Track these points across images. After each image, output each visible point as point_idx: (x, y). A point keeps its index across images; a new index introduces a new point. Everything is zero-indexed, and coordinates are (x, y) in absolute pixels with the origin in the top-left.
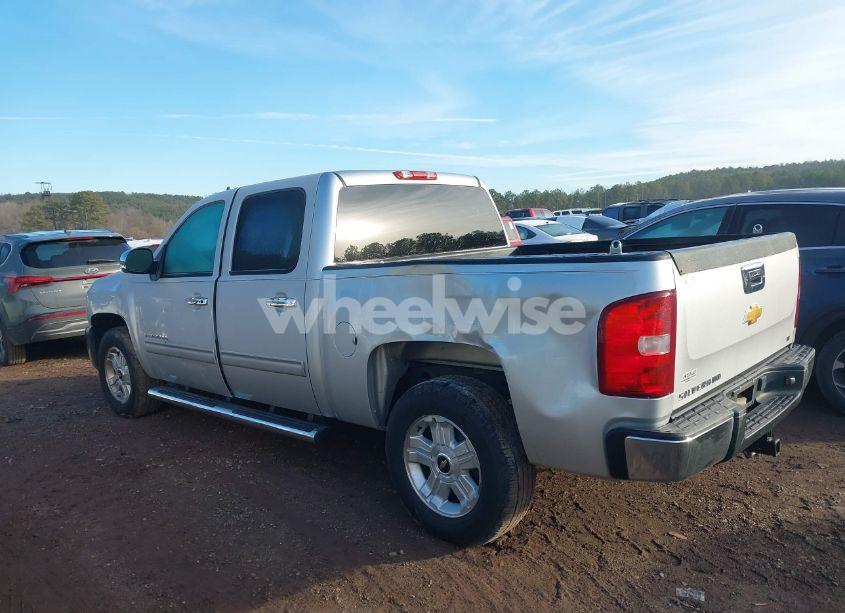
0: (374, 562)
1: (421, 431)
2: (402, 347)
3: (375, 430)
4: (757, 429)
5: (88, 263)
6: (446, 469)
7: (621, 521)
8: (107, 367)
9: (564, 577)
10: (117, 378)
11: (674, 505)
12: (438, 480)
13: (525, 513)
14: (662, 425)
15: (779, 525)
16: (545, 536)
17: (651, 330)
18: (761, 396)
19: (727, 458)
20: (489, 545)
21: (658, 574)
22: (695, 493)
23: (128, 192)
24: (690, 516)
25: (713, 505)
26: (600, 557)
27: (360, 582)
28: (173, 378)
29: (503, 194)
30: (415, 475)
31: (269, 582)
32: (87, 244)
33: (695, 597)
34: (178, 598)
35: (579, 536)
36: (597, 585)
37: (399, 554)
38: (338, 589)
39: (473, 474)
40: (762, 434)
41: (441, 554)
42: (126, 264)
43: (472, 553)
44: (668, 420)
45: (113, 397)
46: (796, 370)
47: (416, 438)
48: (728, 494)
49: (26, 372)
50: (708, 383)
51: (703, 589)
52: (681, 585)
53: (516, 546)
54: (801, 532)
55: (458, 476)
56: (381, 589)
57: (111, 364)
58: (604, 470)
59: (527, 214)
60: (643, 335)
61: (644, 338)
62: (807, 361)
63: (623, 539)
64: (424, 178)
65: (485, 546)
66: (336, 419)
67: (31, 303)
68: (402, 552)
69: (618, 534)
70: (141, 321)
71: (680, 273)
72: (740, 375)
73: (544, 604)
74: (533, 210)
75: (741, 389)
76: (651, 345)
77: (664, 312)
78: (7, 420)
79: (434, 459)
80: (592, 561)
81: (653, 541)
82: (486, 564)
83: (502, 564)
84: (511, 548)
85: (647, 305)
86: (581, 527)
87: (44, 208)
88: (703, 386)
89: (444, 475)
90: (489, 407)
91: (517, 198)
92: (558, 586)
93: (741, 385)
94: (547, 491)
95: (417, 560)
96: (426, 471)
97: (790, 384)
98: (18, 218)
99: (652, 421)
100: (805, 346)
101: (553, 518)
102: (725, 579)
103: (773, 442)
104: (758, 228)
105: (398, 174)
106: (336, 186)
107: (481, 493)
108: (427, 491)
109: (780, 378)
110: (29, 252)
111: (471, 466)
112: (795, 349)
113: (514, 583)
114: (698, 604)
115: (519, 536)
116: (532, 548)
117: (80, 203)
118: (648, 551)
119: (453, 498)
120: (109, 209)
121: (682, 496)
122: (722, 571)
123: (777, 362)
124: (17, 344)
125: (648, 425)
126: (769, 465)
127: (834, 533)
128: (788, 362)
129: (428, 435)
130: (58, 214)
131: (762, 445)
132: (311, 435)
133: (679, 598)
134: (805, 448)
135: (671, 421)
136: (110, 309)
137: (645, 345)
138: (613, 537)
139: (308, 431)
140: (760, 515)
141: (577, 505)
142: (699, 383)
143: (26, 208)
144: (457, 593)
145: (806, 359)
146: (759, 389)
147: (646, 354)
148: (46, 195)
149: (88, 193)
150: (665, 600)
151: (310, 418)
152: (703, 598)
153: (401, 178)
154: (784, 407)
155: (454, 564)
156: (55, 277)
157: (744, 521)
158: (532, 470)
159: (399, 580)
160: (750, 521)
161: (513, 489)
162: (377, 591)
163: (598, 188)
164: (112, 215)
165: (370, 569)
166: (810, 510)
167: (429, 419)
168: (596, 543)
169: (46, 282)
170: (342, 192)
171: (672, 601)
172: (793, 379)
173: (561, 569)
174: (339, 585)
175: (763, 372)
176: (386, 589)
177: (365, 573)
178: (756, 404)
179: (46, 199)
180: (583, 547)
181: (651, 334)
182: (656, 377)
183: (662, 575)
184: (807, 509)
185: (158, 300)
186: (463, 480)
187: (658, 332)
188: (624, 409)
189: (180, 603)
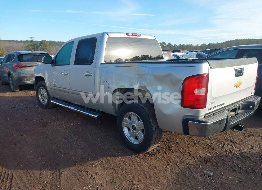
0: (110, 156)
1: (128, 117)
2: (124, 90)
3: (114, 115)
4: (235, 121)
5: (37, 61)
6: (135, 129)
7: (191, 149)
8: (39, 93)
9: (169, 165)
10: (43, 97)
11: (209, 145)
12: (132, 132)
13: (158, 144)
14: (201, 118)
15: (242, 153)
16: (165, 152)
17: (199, 86)
18: (239, 111)
19: (224, 130)
20: (147, 153)
21: (199, 166)
22: (216, 141)
23: (57, 41)
24: (213, 149)
25: (221, 146)
26: (181, 159)
27: (105, 162)
28: (58, 97)
29: (173, 45)
30: (126, 131)
31: (77, 160)
32: (37, 55)
33: (210, 173)
34: (49, 163)
35: (176, 152)
36: (179, 168)
37: (118, 154)
38: (98, 164)
39: (142, 131)
40: (237, 123)
41: (131, 155)
42: (44, 61)
43: (141, 155)
44: (204, 117)
45: (41, 103)
46: (253, 104)
47: (126, 119)
48: (227, 142)
49: (19, 94)
50: (220, 106)
51: (213, 172)
52: (206, 170)
53: (155, 154)
54: (249, 156)
55: (138, 131)
56: (111, 164)
57: (40, 92)
58: (182, 132)
59: (179, 51)
60: (197, 88)
61: (197, 89)
62: (257, 101)
63: (190, 154)
64: (136, 36)
65: (146, 153)
66: (103, 112)
67: (21, 73)
68: (119, 153)
69: (189, 153)
70: (48, 79)
71: (211, 68)
72: (232, 104)
73: (161, 173)
74: (181, 50)
75: (232, 108)
76: (199, 92)
77: (204, 81)
78: (11, 108)
79: (131, 126)
80: (179, 160)
81: (200, 156)
82: (145, 159)
83: (150, 159)
84: (153, 155)
85: (199, 78)
86: (177, 150)
87: (32, 45)
88: (218, 106)
89: (134, 131)
90: (148, 110)
91: (177, 46)
92: (166, 167)
93: (233, 107)
94: (169, 138)
95: (124, 156)
96: (129, 129)
97: (250, 108)
98: (24, 48)
99: (198, 116)
100: (257, 96)
101: (169, 146)
102: (221, 169)
103: (241, 126)
104: (245, 56)
105: (127, 34)
106: (106, 37)
107: (144, 137)
108: (129, 135)
109: (247, 106)
110: (20, 57)
111: (142, 129)
112: (254, 97)
113: (152, 166)
114: (210, 176)
115: (157, 151)
116: (160, 155)
117: (42, 44)
118: (197, 158)
119: (136, 138)
120: (50, 46)
121: (212, 142)
122: (220, 166)
123: (246, 101)
124: (16, 85)
125: (197, 118)
126: (243, 134)
127: (260, 157)
128: (250, 101)
129: (130, 118)
130: (35, 47)
131: (237, 127)
132: (96, 116)
133: (205, 174)
134: (256, 129)
135: (205, 117)
136: (40, 75)
137: (197, 92)
138: (187, 153)
139: (95, 115)
140: (236, 150)
141: (177, 143)
142: (216, 105)
143: (26, 45)
144: (134, 167)
145: (257, 100)
146: (239, 109)
147: (197, 95)
148: (32, 41)
149: (45, 41)
150: (200, 174)
151: (97, 111)
152: (212, 174)
153: (129, 35)
154: (246, 115)
155: (135, 158)
156: (28, 65)
157: (231, 151)
158: (161, 131)
159: (117, 162)
160: (233, 151)
161: (154, 136)
162: (109, 165)
163: (204, 44)
164: (52, 48)
165: (109, 158)
166: (253, 149)
167: (130, 113)
168: (181, 155)
169: (25, 67)
170: (108, 39)
171: (202, 175)
172: (251, 106)
173: (168, 162)
174: (98, 162)
175: (241, 104)
176: (112, 164)
177: (107, 159)
178: (238, 114)
179: (32, 42)
180: (177, 156)
181: (199, 88)
182: (200, 102)
183: (200, 166)
184: (252, 149)
185: (54, 73)
186: (140, 133)
187: (202, 87)
188: (189, 112)
189: (50, 164)
